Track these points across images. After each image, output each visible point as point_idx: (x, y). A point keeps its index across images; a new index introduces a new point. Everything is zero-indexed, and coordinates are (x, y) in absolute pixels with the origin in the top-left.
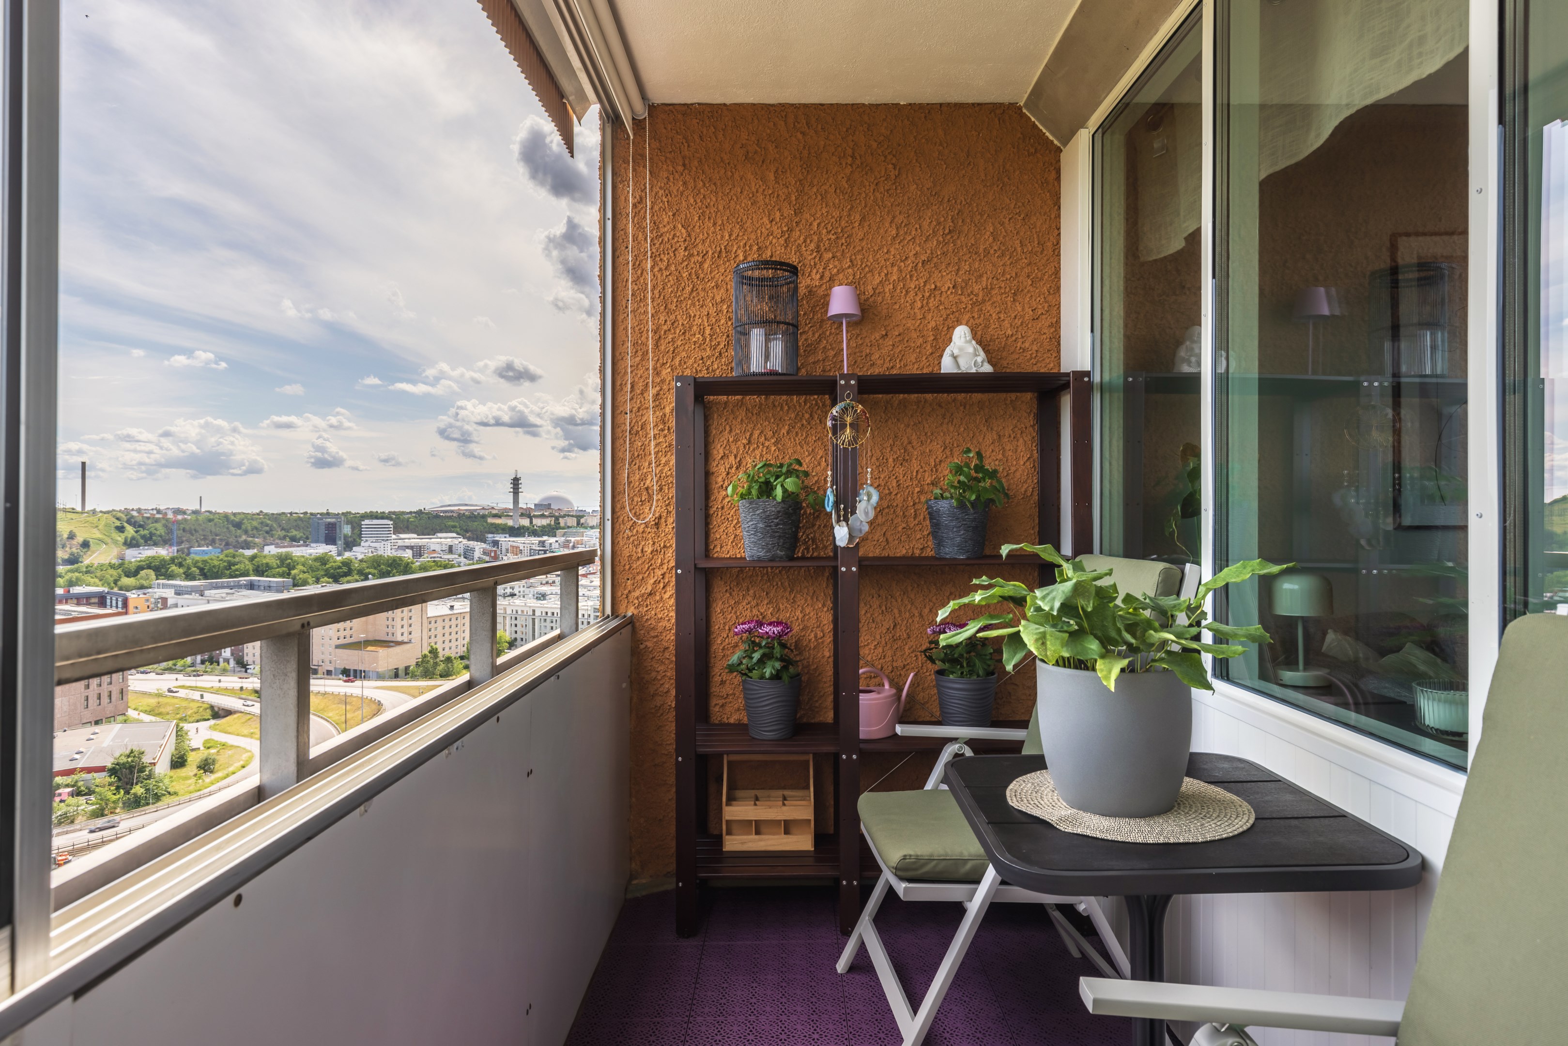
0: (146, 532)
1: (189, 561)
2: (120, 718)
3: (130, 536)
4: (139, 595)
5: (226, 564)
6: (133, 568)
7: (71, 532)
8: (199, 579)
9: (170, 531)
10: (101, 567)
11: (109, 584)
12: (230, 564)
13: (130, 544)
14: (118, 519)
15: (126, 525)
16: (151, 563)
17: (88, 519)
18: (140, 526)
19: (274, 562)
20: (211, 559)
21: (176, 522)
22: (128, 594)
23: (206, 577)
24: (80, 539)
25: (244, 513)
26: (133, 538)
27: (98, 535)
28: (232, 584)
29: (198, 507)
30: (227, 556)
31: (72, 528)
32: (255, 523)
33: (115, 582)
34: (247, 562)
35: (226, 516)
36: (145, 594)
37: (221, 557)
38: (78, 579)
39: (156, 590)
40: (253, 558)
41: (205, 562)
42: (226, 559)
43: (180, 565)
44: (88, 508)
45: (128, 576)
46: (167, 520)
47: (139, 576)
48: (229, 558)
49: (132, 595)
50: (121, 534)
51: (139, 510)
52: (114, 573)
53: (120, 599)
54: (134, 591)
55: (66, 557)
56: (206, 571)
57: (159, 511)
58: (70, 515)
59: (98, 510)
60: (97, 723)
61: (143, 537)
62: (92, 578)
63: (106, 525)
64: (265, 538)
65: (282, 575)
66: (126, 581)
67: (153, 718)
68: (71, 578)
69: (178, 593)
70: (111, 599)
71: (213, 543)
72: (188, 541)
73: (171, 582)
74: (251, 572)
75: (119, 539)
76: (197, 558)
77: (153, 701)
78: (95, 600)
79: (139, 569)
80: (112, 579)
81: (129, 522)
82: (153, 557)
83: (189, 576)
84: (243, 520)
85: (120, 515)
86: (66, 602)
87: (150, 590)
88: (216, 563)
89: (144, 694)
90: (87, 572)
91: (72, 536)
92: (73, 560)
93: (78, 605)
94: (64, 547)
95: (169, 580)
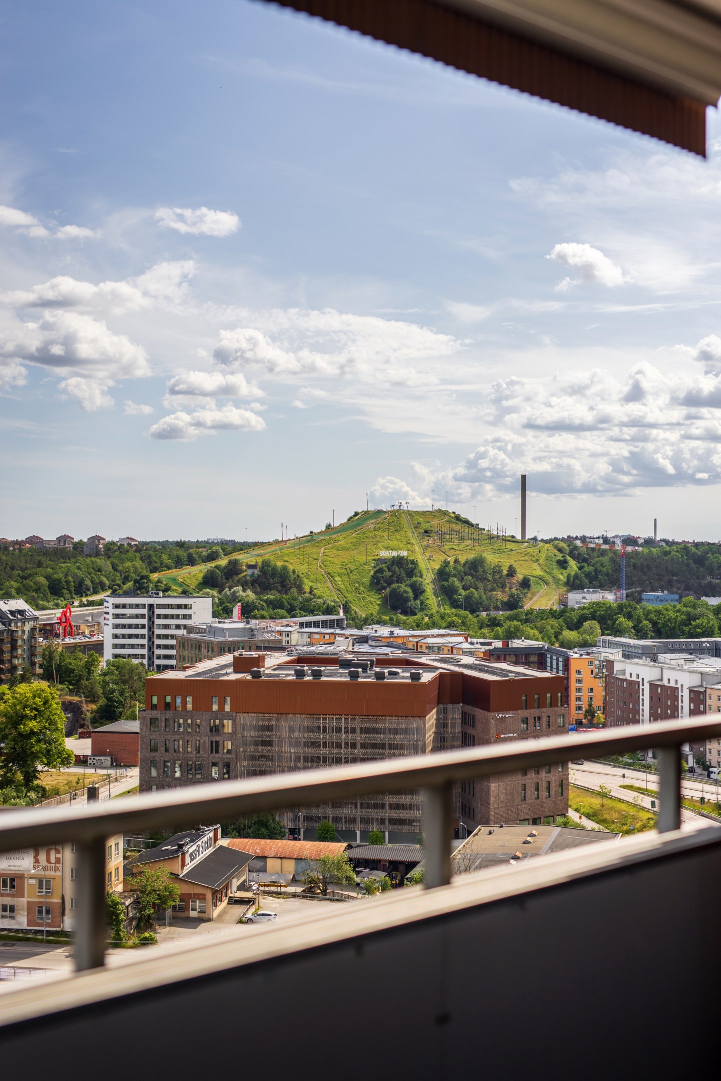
0: (591, 569)
1: (640, 612)
2: (560, 820)
3: (573, 574)
4: (581, 655)
5: (684, 617)
6: (575, 617)
7: (511, 567)
8: (652, 638)
9: (617, 568)
10: (543, 614)
11: (549, 638)
12: (690, 618)
13: (574, 584)
14: (560, 550)
15: (568, 558)
16: (595, 612)
17: (529, 550)
18: (585, 560)
20: (667, 610)
21: (625, 555)
22: (570, 653)
23: (659, 634)
24: (520, 577)
25: (709, 544)
26: (576, 577)
27: (539, 572)
28: (692, 647)
29: (652, 535)
30: (685, 606)
31: (511, 562)
33: (557, 635)
34: (711, 616)
35: (684, 547)
36: (588, 654)
37: (678, 606)
38: (517, 629)
39: (601, 649)
41: (658, 613)
42: (685, 609)
43: (629, 616)
44: (529, 536)
45: (570, 629)
46: (615, 552)
47: (581, 630)
48: (689, 609)
49: (574, 654)
50: (563, 571)
51: (583, 539)
52: (554, 622)
53: (561, 659)
54: (576, 650)
55: (505, 599)
56: (660, 626)
57: (606, 540)
58: (510, 546)
59: (539, 538)
60: (535, 822)
61: (587, 575)
62: (532, 628)
63: (548, 559)
66: (569, 635)
67: (596, 826)
68: (509, 628)
69: (626, 656)
70: (551, 658)
71: (668, 586)
72: (639, 583)
73: (618, 639)
74: (716, 630)
75: (561, 577)
76: (650, 606)
77: (596, 802)
78: (534, 659)
79: (583, 619)
80: (552, 631)
81: (571, 554)
82: (598, 604)
83: (640, 633)
84: (707, 553)
85: (562, 545)
86: (505, 660)
87: (595, 649)
88: (672, 615)
89: (586, 790)
90: (526, 621)
91: (512, 572)
92: (512, 604)
93: (517, 663)
94: (503, 586)
95: (616, 636)
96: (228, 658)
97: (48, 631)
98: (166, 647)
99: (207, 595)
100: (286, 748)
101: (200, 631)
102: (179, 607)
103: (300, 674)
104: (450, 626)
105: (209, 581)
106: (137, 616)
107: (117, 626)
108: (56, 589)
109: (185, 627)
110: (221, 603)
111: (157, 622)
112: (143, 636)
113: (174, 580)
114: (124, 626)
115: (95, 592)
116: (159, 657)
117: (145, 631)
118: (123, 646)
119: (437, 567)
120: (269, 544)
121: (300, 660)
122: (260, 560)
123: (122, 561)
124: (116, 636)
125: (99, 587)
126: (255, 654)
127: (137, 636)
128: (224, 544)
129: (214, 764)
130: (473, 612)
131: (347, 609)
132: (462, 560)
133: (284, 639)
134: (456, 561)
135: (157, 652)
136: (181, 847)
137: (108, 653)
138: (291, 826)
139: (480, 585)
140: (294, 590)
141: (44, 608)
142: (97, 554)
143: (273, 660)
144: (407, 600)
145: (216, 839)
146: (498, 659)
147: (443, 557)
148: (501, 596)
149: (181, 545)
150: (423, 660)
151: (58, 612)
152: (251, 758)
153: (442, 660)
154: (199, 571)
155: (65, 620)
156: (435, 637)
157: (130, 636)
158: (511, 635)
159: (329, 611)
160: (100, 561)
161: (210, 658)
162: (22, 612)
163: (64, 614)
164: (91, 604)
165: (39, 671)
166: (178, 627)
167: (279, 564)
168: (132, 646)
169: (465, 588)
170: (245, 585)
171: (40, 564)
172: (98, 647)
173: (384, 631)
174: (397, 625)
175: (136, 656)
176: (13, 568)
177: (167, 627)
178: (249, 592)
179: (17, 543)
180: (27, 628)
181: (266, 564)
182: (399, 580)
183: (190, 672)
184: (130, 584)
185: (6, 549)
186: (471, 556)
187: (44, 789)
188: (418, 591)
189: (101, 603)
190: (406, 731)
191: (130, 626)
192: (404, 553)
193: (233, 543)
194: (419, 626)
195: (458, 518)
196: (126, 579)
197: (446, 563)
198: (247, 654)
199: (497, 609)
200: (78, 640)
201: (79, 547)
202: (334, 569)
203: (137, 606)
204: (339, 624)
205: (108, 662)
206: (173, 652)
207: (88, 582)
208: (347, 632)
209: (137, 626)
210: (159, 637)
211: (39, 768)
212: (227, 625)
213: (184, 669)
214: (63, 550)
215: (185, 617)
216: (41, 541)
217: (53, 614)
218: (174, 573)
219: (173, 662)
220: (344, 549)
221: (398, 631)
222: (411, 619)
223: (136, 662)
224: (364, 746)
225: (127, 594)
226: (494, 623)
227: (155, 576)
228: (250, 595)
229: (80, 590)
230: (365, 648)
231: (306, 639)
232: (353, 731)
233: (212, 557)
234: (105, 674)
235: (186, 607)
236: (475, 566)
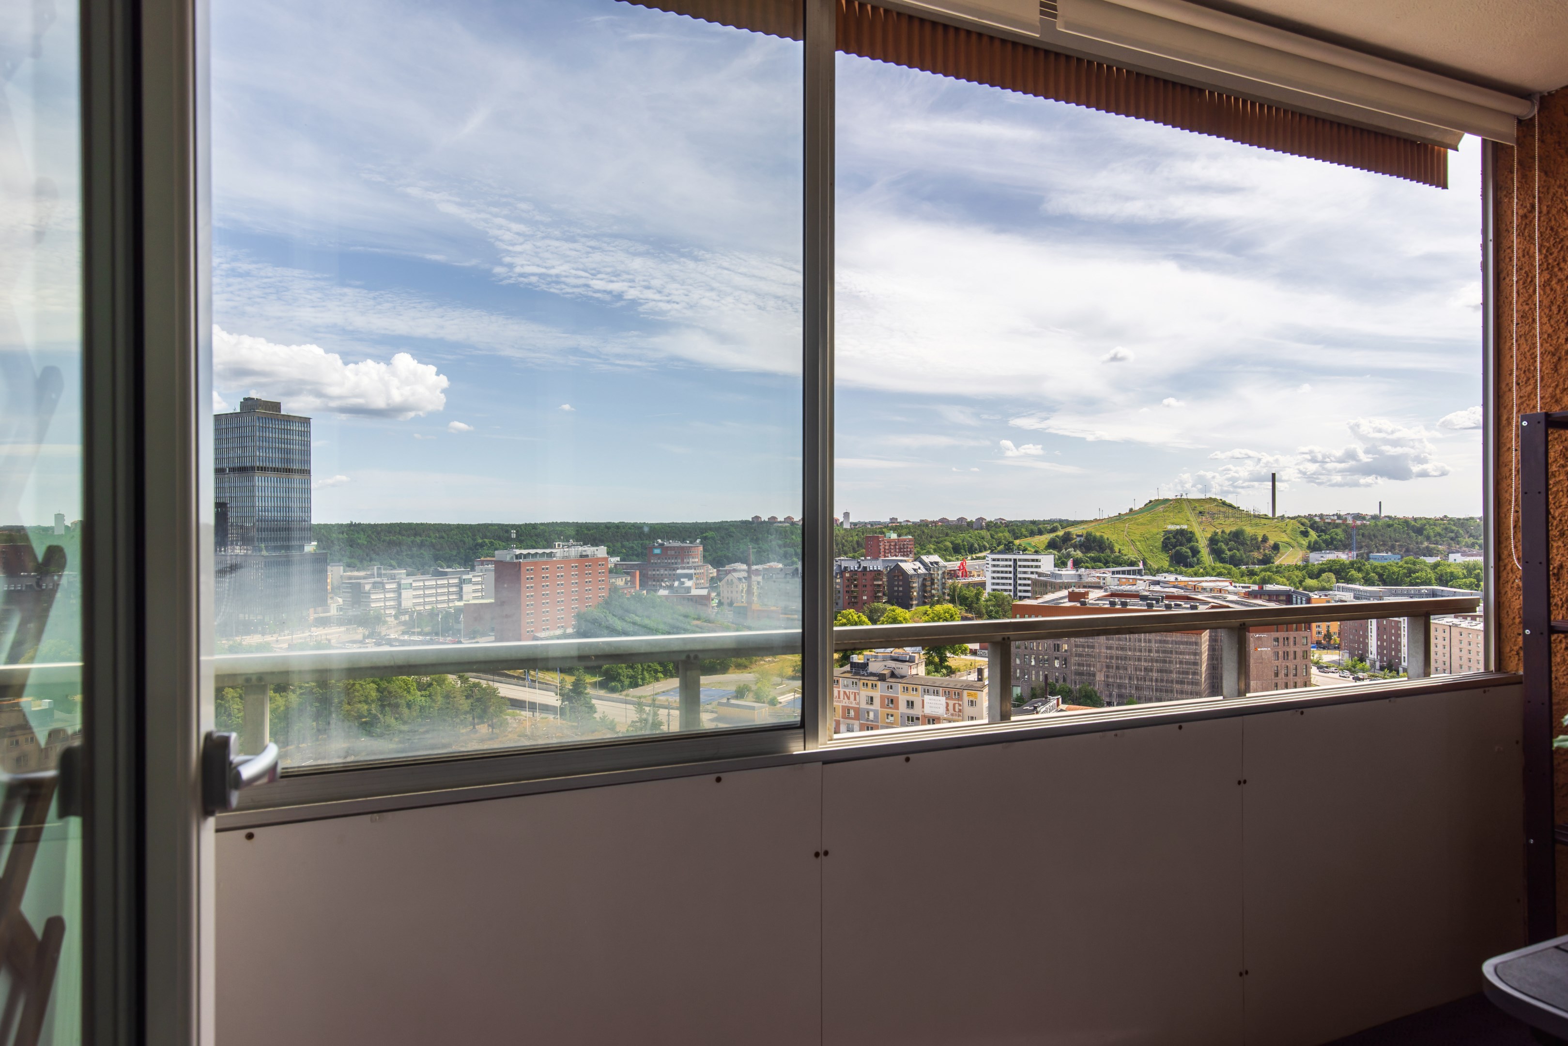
0: (1327, 537)
1: (1368, 566)
3: (1313, 540)
4: (1320, 596)
5: (1405, 571)
6: (1316, 571)
7: (1264, 536)
8: (1378, 585)
9: (1349, 536)
10: (1289, 568)
11: (1295, 584)
12: (1411, 572)
13: (1314, 547)
14: (1303, 524)
15: (1309, 529)
16: (1331, 567)
17: (1278, 524)
19: (1460, 572)
20: (1391, 565)
21: (1355, 527)
22: (1311, 594)
23: (1385, 584)
24: (1271, 542)
25: (1426, 519)
26: (1316, 542)
27: (1286, 539)
28: (1412, 592)
29: (1377, 513)
30: (1406, 563)
31: (1265, 532)
32: (1438, 529)
33: (1301, 582)
34: (1429, 571)
35: (1406, 522)
36: (1326, 595)
37: (1400, 563)
38: (1270, 577)
39: (1336, 593)
40: (1436, 566)
41: (1383, 567)
42: (1406, 565)
43: (1359, 570)
44: (1278, 514)
45: (1311, 578)
46: (1347, 525)
47: (1321, 578)
48: (1409, 565)
49: (1314, 596)
50: (1305, 538)
51: (1321, 516)
52: (1297, 572)
53: (1304, 599)
54: (1316, 592)
55: (1261, 558)
56: (1385, 577)
57: (1339, 517)
58: (1263, 521)
59: (1286, 516)
61: (1325, 541)
62: (1281, 577)
63: (1293, 530)
64: (1449, 545)
65: (1469, 586)
66: (1310, 582)
68: (1264, 576)
69: (1357, 597)
70: (1297, 597)
71: (1392, 549)
72: (1368, 546)
73: (1350, 586)
74: (1434, 581)
75: (1304, 542)
76: (1376, 563)
78: (1283, 597)
79: (1322, 571)
80: (1297, 580)
81: (1312, 527)
82: (1334, 561)
83: (1368, 582)
84: (1425, 525)
85: (1304, 520)
86: (1260, 598)
87: (1331, 592)
88: (1395, 569)
90: (1277, 572)
91: (1265, 539)
92: (1266, 561)
93: (1269, 600)
94: (1259, 548)
95: (1348, 584)
96: (1065, 593)
97: (952, 574)
98: (1025, 585)
99: (1050, 553)
100: (1104, 650)
101: (1046, 575)
102: (1033, 560)
103: (1113, 604)
104: (1219, 574)
105: (1052, 545)
106: (1006, 566)
107: (994, 572)
108: (957, 550)
109: (1037, 573)
110: (1060, 558)
111: (1019, 569)
112: (1010, 578)
113: (1029, 544)
114: (998, 572)
115: (981, 551)
116: (1020, 591)
117: (1011, 575)
118: (998, 584)
119: (1209, 536)
120: (1091, 521)
121: (1113, 595)
122: (1085, 532)
123: (997, 533)
124: (994, 578)
125: (982, 549)
126: (1082, 590)
127: (1006, 578)
128: (1061, 521)
129: (1057, 658)
130: (1235, 566)
131: (1145, 564)
132: (1228, 531)
133: (1102, 581)
134: (1223, 532)
135: (1019, 588)
136: (1035, 708)
137: (989, 588)
138: (1108, 700)
139: (1240, 547)
140: (1108, 551)
141: (950, 561)
142: (982, 528)
143: (1094, 595)
144: (1187, 557)
145: (1058, 705)
146: (1255, 597)
147: (1213, 529)
148: (1256, 555)
149: (1033, 522)
150: (1200, 597)
151: (959, 563)
152: (1080, 655)
153: (1214, 597)
154: (1046, 538)
155: (963, 568)
156: (1208, 582)
157: (1002, 578)
158: (1265, 581)
159: (1132, 564)
160: (984, 533)
161: (1053, 592)
162: (937, 563)
163: (962, 564)
164: (978, 558)
165: (947, 598)
166: (1032, 573)
167: (1098, 534)
168: (1003, 584)
169: (1230, 550)
170: (1075, 547)
171: (947, 535)
172: (983, 585)
173: (1171, 578)
174: (1181, 573)
175: (1006, 590)
176: (931, 537)
177: (1025, 573)
178: (1078, 552)
179: (934, 522)
180: (940, 572)
181: (1089, 535)
182: (1181, 545)
183: (1040, 601)
184: (1002, 547)
185: (927, 525)
186: (1234, 529)
187: (950, 667)
188: (1195, 552)
189: (984, 558)
190: (1187, 643)
191: (1002, 572)
192: (1185, 527)
193: (1067, 521)
194: (1196, 574)
195: (1224, 503)
196: (999, 544)
197: (1216, 534)
198: (1077, 590)
199: (1254, 564)
200: (970, 580)
201: (970, 524)
202: (1136, 537)
203: (1006, 560)
204: (1139, 572)
205: (989, 594)
206: (1029, 588)
207: (976, 545)
208: (1145, 578)
209: (1006, 572)
210: (1020, 579)
211: (948, 655)
212: (1064, 572)
213: (1037, 598)
214: (961, 526)
215: (1036, 567)
216: (948, 521)
217: (954, 565)
218: (1029, 540)
219: (1029, 594)
220: (1142, 524)
221: (1180, 578)
222: (1190, 570)
223: (1006, 594)
224: (1157, 651)
225: (1000, 552)
226: (1252, 573)
227: (1017, 542)
228: (1079, 554)
229: (972, 550)
230: (1157, 588)
231: (1117, 582)
232: (1150, 641)
233: (1054, 530)
234: (987, 601)
235: (1037, 560)
236: (1237, 536)
